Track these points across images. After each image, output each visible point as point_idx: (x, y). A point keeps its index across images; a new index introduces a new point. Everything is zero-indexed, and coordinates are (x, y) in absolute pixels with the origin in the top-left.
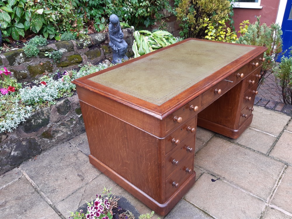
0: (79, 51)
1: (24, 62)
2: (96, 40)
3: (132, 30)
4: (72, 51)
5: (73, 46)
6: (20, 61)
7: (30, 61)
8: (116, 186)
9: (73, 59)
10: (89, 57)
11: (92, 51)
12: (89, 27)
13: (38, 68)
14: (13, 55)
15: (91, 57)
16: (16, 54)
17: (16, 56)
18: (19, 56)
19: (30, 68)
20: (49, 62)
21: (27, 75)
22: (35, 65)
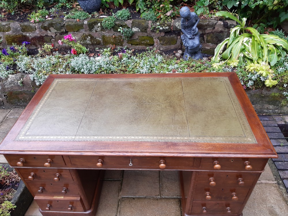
0: (153, 34)
1: (100, 31)
2: (176, 28)
3: (231, 25)
4: (145, 32)
6: (98, 29)
7: (105, 31)
9: (144, 40)
10: (162, 42)
11: (168, 37)
13: (110, 40)
14: (92, 23)
15: (164, 43)
16: (96, 23)
17: (95, 25)
18: (97, 25)
19: (103, 37)
20: (121, 37)
21: (100, 42)
22: (108, 36)
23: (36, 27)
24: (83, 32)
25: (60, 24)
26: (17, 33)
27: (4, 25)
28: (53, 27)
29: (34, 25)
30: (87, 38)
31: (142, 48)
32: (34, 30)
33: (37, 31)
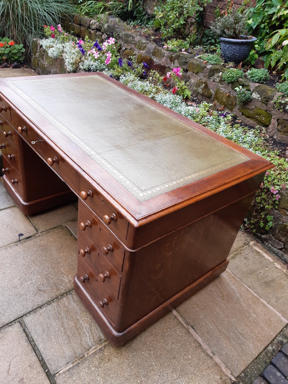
1: (218, 82)
4: (265, 104)
6: (216, 79)
7: (222, 84)
9: (259, 115)
13: (222, 97)
14: (215, 70)
16: (218, 71)
17: (216, 73)
18: (218, 74)
19: (217, 91)
21: (212, 95)
22: (223, 91)
23: (165, 54)
24: (201, 77)
25: (186, 59)
26: (147, 55)
27: (143, 43)
28: (178, 60)
29: (165, 52)
30: (201, 85)
31: (252, 123)
32: (162, 56)
33: (163, 58)
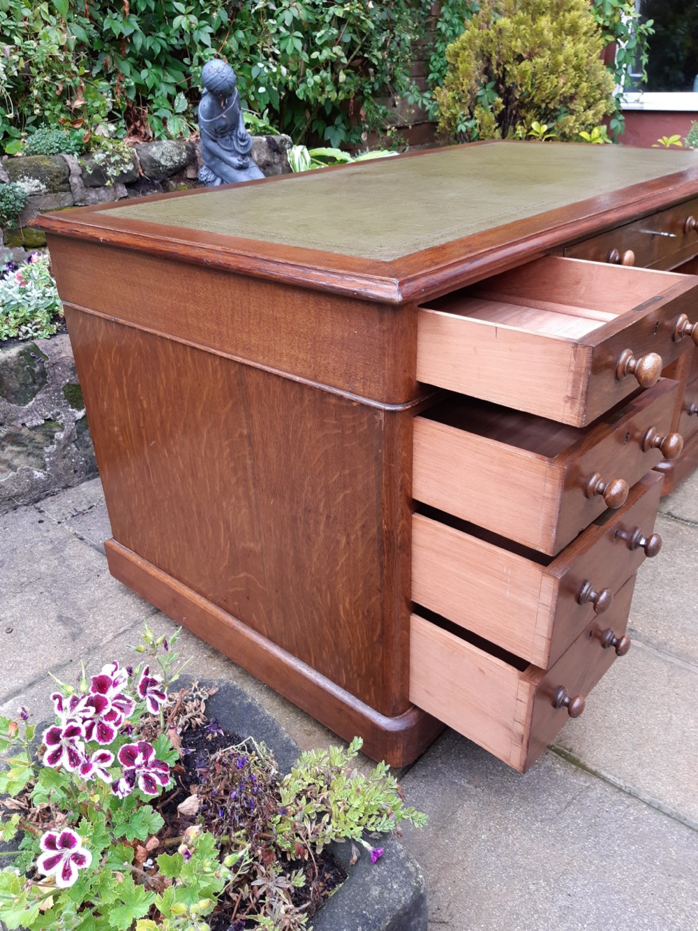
0: (91, 196)
2: (154, 163)
3: (281, 143)
4: (65, 191)
5: (67, 172)
8: (210, 657)
12: (132, 127)
